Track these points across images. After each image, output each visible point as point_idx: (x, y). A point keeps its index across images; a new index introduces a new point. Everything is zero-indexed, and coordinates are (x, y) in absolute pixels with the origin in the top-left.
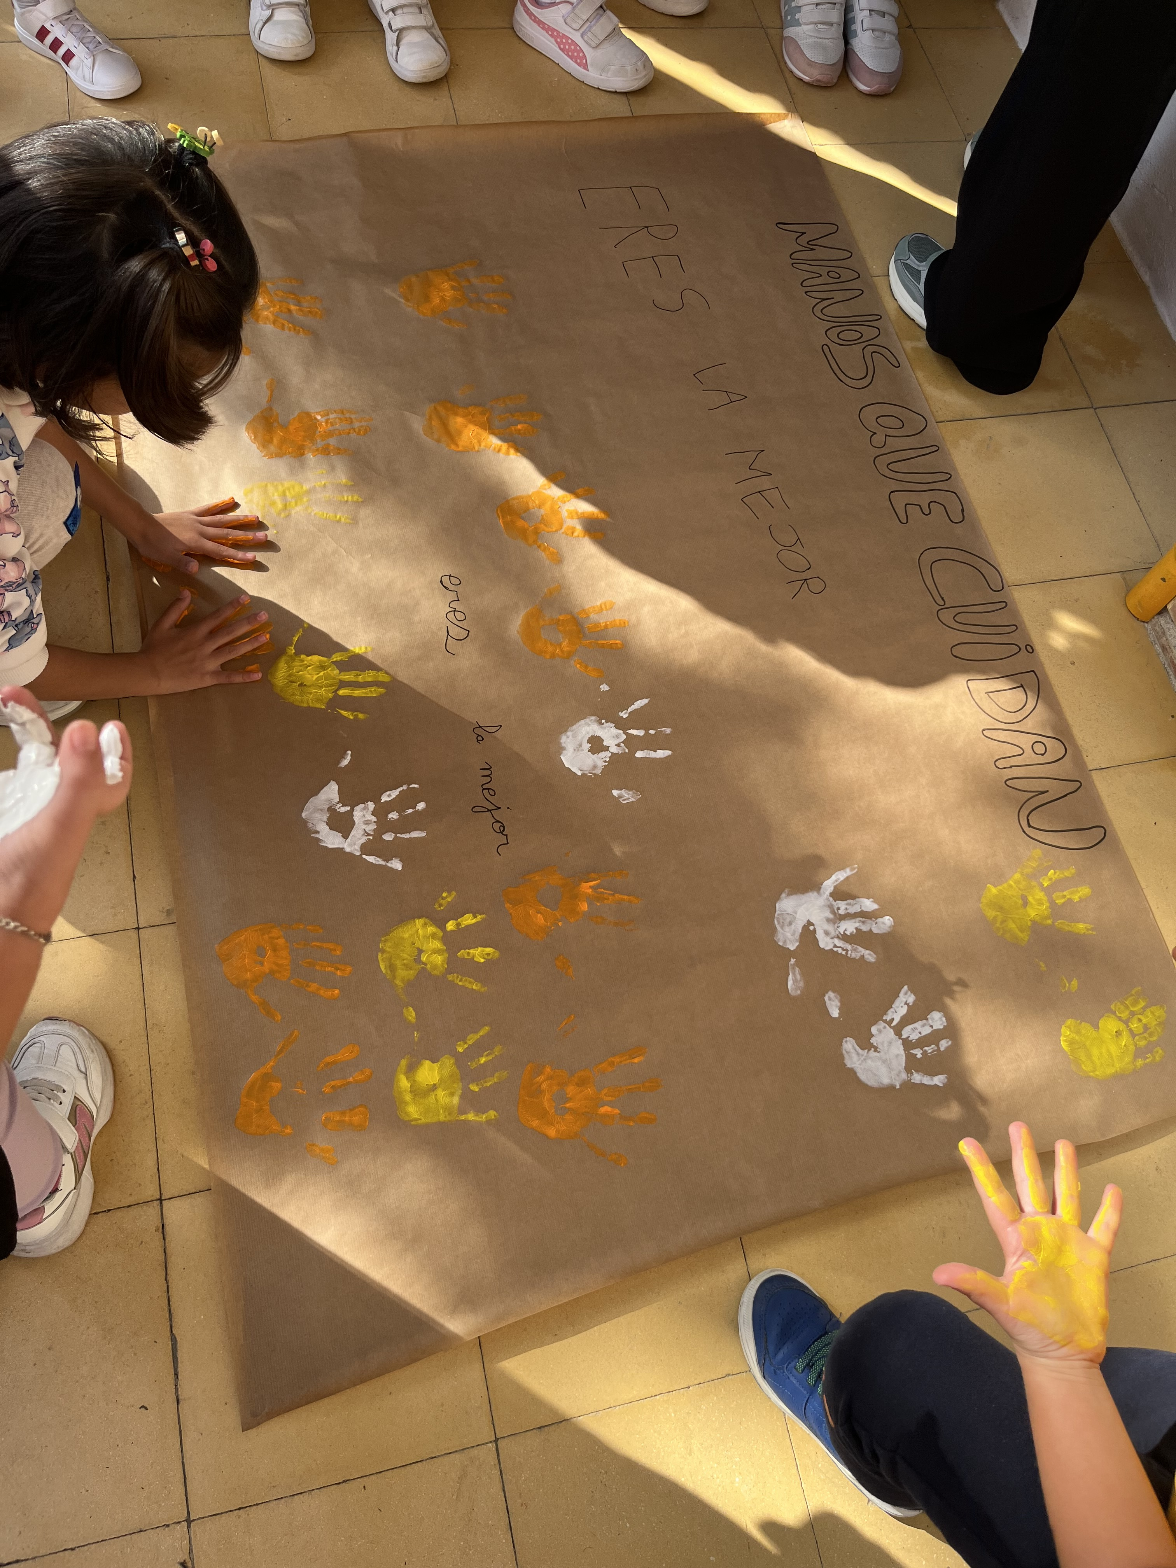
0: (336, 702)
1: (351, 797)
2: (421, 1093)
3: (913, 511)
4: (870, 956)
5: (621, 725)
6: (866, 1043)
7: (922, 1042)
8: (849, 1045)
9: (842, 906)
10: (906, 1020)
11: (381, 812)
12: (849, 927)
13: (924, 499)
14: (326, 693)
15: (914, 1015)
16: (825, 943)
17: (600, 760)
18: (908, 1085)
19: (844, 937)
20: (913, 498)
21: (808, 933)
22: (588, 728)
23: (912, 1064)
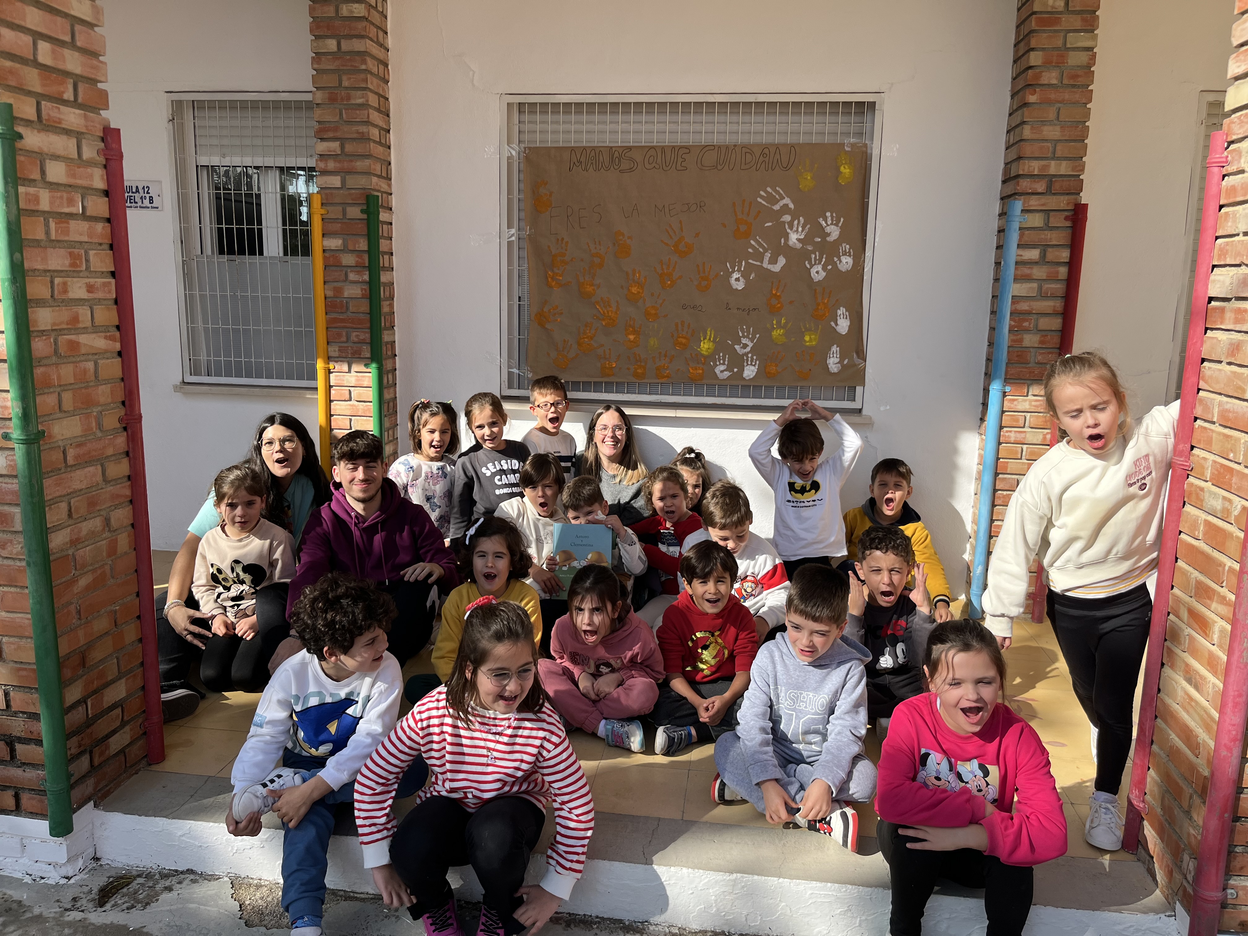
0: (714, 341)
1: (739, 343)
2: (811, 340)
3: (683, 164)
4: (808, 226)
5: (733, 272)
6: (829, 235)
7: (832, 220)
8: (828, 239)
9: (795, 229)
10: (826, 222)
11: (744, 337)
12: (800, 229)
13: (680, 160)
14: (711, 344)
15: (826, 220)
16: (802, 237)
17: (742, 279)
18: (841, 228)
19: (802, 231)
20: (679, 163)
21: (798, 240)
22: (732, 281)
23: (837, 225)
